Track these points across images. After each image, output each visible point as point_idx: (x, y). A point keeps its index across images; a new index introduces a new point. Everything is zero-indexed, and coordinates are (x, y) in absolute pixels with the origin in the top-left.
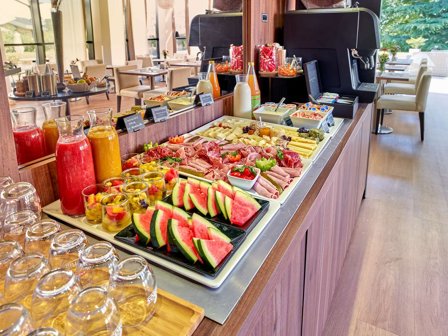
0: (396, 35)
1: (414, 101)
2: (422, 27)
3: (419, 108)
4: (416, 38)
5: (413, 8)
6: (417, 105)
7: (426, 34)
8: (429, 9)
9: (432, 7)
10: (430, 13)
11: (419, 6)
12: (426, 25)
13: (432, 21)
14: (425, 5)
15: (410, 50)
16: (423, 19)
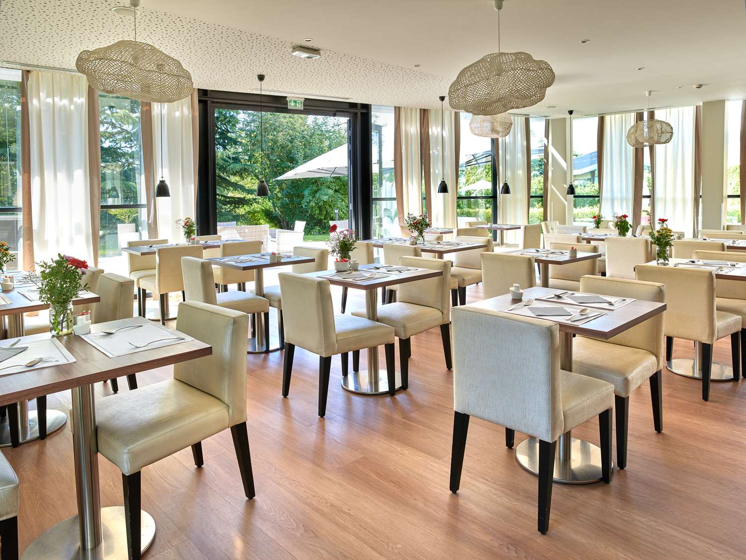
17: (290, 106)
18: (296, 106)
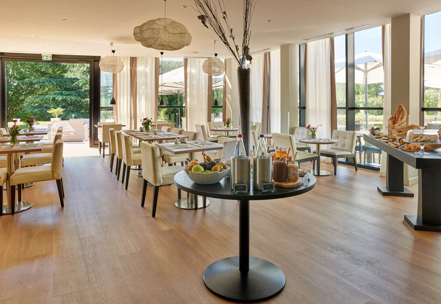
0: (37, 105)
1: (50, 169)
2: (59, 98)
3: (55, 175)
4: (55, 108)
5: (50, 81)
6: (53, 173)
7: (64, 104)
8: (64, 84)
9: (66, 82)
10: (65, 87)
11: (55, 80)
12: (63, 97)
13: (67, 93)
14: (60, 79)
15: (52, 119)
16: (60, 92)
17: (44, 59)
18: (47, 58)
